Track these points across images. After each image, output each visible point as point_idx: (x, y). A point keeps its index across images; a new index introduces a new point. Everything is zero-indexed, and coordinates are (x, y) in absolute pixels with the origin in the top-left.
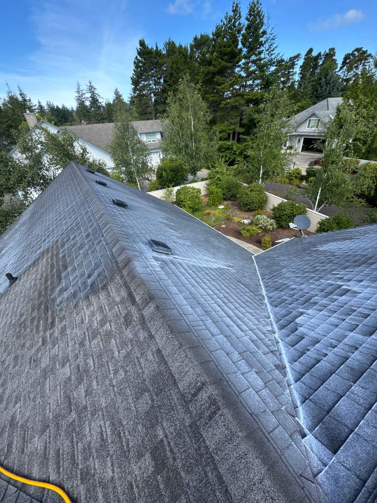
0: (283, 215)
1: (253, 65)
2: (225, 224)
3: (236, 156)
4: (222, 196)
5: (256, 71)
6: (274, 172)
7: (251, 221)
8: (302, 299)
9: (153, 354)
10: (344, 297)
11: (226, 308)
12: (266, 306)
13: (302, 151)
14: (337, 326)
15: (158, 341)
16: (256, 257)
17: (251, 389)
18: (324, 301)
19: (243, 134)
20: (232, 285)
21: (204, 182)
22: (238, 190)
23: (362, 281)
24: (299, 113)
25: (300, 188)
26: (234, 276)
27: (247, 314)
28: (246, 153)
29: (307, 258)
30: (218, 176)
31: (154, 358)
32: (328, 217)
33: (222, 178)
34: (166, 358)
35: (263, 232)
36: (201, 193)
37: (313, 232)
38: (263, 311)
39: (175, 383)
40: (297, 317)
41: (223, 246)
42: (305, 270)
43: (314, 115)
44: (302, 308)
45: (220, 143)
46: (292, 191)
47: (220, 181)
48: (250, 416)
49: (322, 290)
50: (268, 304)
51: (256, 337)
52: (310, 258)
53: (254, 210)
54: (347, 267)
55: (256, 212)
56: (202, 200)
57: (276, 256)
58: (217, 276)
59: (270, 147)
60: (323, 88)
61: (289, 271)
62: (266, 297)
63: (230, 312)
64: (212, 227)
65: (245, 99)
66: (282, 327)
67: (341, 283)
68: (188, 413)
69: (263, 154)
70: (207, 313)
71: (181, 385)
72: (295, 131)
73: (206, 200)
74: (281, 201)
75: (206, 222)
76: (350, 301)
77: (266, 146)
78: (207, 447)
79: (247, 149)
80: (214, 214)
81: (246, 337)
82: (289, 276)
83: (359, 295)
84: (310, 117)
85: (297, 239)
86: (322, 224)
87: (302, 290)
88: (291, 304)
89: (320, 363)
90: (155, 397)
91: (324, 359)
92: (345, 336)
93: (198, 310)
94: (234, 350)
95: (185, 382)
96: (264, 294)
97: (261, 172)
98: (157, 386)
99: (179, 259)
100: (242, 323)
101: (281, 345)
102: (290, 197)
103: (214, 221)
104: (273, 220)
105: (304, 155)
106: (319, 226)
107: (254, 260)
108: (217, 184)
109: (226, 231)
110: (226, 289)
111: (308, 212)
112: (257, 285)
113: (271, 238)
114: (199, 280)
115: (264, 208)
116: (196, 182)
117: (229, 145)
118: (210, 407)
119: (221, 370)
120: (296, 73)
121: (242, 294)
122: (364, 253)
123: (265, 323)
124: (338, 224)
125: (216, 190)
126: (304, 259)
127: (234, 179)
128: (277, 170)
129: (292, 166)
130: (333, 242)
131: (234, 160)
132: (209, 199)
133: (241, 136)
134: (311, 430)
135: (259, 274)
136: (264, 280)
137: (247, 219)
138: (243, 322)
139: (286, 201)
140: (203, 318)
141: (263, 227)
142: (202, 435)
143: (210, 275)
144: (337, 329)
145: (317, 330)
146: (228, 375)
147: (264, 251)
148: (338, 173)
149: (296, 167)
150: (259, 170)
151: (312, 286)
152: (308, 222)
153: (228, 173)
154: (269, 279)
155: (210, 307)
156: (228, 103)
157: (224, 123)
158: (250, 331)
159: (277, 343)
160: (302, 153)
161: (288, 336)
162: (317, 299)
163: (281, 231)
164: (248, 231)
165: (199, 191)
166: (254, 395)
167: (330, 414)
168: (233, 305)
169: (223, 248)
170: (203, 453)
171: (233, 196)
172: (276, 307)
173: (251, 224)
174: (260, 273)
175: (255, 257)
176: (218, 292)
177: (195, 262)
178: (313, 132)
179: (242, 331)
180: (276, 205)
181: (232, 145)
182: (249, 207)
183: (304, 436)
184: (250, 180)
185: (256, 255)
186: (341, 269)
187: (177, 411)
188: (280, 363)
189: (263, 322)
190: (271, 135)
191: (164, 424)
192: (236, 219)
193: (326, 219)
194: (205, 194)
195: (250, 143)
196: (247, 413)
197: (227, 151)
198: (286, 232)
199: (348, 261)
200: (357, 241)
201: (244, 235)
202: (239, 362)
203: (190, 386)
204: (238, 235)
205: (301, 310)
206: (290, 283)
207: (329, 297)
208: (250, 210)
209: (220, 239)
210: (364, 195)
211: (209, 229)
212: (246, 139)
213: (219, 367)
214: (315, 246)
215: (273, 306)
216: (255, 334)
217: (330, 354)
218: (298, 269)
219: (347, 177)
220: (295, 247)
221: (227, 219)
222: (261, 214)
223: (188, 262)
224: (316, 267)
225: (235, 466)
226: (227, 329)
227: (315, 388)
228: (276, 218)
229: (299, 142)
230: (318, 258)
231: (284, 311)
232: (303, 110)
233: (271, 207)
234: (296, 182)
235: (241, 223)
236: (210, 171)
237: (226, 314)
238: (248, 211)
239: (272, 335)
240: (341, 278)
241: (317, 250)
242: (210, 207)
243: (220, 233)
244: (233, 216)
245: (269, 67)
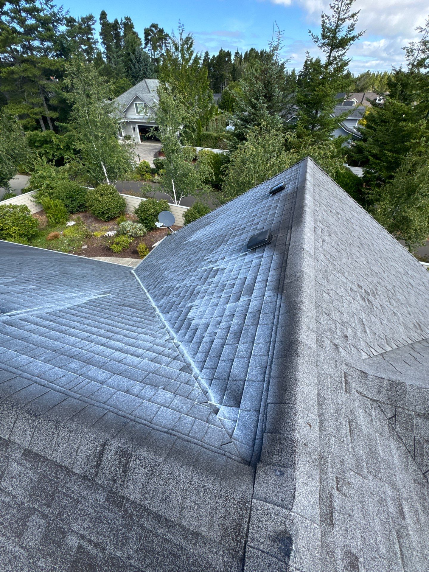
0: (149, 216)
1: (29, 16)
2: (86, 244)
3: (62, 152)
4: (65, 209)
5: (38, 27)
6: (120, 169)
7: (117, 231)
8: (187, 294)
9: (19, 464)
10: (217, 277)
11: (112, 342)
12: (159, 316)
13: (141, 141)
14: (217, 304)
15: (19, 442)
16: (136, 270)
17: (162, 408)
18: (204, 287)
19: (58, 119)
20: (114, 313)
21: (28, 195)
22: (84, 197)
23: (224, 258)
24: (121, 94)
25: (155, 183)
26: (114, 302)
27: (140, 335)
28: (73, 147)
29: (182, 253)
30: (46, 182)
31: (24, 466)
32: (189, 208)
33: (54, 185)
34: (41, 454)
35: (135, 240)
36: (30, 211)
37: (182, 226)
38: (157, 323)
39: (69, 472)
40: (188, 313)
41: (91, 272)
42: (183, 266)
43: (137, 98)
44: (190, 302)
45: (28, 133)
46: (148, 188)
47: (52, 188)
48: (166, 434)
49: (200, 279)
50: (160, 314)
51: (155, 354)
52: (184, 252)
53: (116, 218)
54: (212, 250)
55: (118, 219)
56: (36, 220)
57: (155, 261)
58: (91, 311)
59: (101, 137)
60: (136, 67)
61: (170, 272)
62: (156, 308)
63: (120, 345)
64: (69, 252)
65: (39, 68)
66: (178, 330)
67: (212, 266)
68: (99, 489)
69: (97, 147)
70: (88, 362)
71: (77, 469)
72: (125, 117)
73: (42, 220)
74: (140, 201)
75: (57, 248)
76: (221, 278)
77: (96, 137)
78: (133, 502)
79: (73, 141)
80: (64, 236)
81: (144, 361)
82: (172, 277)
83: (226, 271)
84: (134, 100)
85: (169, 237)
86: (186, 216)
87: (185, 286)
88: (180, 304)
89: (214, 343)
90: (47, 511)
91: (216, 337)
92: (225, 310)
93: (72, 365)
94: (133, 382)
95: (80, 460)
96: (154, 306)
97: (105, 170)
98: (43, 495)
99: (20, 313)
100: (136, 349)
101: (182, 347)
102: (148, 195)
103: (69, 245)
104: (141, 224)
105: (146, 146)
106: (184, 218)
107: (135, 274)
108: (50, 194)
109: (91, 252)
110: (107, 321)
111: (171, 207)
112: (144, 300)
113: (146, 244)
114: (63, 328)
115: (126, 213)
116: (14, 196)
117: (44, 137)
118: (120, 462)
119: (123, 414)
120: (98, 42)
121: (129, 317)
122: (221, 233)
123: (162, 335)
124: (199, 212)
125: (52, 202)
126: (179, 255)
127: (74, 184)
128: (122, 166)
129: (137, 159)
130: (197, 230)
131: (62, 159)
132: (48, 217)
133: (57, 123)
134: (221, 403)
135: (144, 288)
136: (150, 292)
137: (111, 230)
138: (138, 347)
139: (146, 199)
140: (84, 370)
141: (133, 235)
142: (123, 497)
143: (80, 314)
144: (218, 307)
145: (205, 316)
146: (134, 413)
147: (142, 261)
148: (181, 162)
149: (142, 160)
150: (101, 168)
151: (192, 278)
152: (172, 218)
153: (60, 176)
154: (155, 287)
155: (90, 352)
156: (13, 72)
157: (20, 102)
158: (148, 352)
159: (178, 346)
160: (143, 143)
161: (185, 334)
162: (199, 288)
163: (153, 233)
164: (118, 244)
165: (24, 209)
166: (166, 411)
167: (230, 379)
168: (120, 334)
169: (91, 274)
170: (132, 512)
171: (81, 206)
172: (168, 313)
173: (118, 235)
174: (144, 286)
175: (134, 270)
176: (96, 330)
177: (51, 308)
178: (143, 119)
179: (138, 356)
180: (137, 207)
181: (49, 136)
182: (107, 215)
183: (216, 411)
184: (94, 182)
185: (135, 268)
186: (209, 253)
187: (84, 498)
188: (184, 364)
189: (160, 334)
190: (96, 122)
191: (75, 527)
192: (98, 234)
193: (188, 210)
194: (38, 210)
195: (74, 132)
196: (163, 434)
197: (45, 146)
198: (158, 233)
199: (212, 244)
200: (214, 224)
201: (116, 250)
202: (143, 391)
203: (88, 460)
204: (108, 252)
205: (190, 305)
206: (175, 283)
207: (207, 281)
208: (110, 219)
209: (84, 265)
210: (209, 181)
211: (63, 257)
212: (66, 128)
213: (120, 412)
214: (185, 239)
215: (165, 313)
216: (153, 352)
217: (219, 331)
218: (177, 267)
219: (190, 165)
220: (170, 246)
221: (86, 237)
222: (125, 221)
223: (37, 312)
224: (191, 259)
225: (166, 492)
226: (120, 364)
227: (215, 366)
228: (143, 221)
229: (134, 130)
230: (190, 250)
231: (176, 314)
232: (124, 92)
233: (133, 210)
234: (148, 176)
235: (106, 237)
236: (30, 177)
237: (113, 349)
238: (109, 221)
239: (171, 342)
240: (211, 261)
241: (188, 243)
242: (54, 227)
243: (83, 257)
244: (92, 231)
245: (55, 24)
